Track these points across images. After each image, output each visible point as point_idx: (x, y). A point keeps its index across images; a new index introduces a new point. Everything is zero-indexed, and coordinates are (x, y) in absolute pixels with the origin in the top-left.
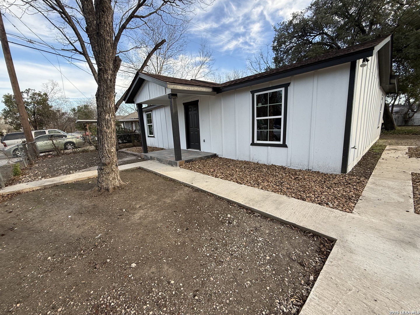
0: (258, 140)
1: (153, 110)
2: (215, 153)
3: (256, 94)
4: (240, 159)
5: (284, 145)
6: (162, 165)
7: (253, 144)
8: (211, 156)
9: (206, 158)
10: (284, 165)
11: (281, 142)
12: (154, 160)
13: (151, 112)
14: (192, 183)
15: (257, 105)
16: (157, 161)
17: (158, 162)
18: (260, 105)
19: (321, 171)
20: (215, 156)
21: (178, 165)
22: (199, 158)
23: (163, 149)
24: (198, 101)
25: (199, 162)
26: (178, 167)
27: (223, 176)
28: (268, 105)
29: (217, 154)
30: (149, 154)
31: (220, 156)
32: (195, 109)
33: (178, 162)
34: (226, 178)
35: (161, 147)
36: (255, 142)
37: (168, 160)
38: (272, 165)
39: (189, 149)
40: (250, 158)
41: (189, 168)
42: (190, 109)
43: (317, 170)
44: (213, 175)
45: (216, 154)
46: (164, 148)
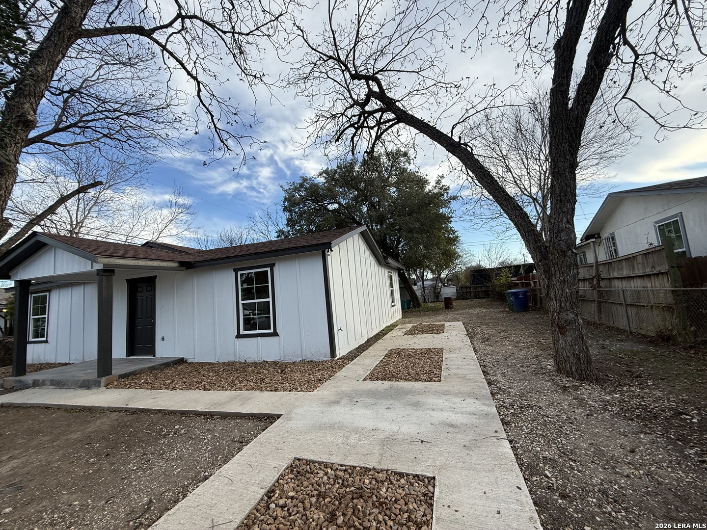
0: (245, 329)
1: (53, 289)
2: (182, 356)
3: (239, 273)
4: (221, 361)
5: (275, 334)
6: (64, 390)
7: (239, 336)
8: (173, 362)
9: (163, 366)
10: (277, 359)
11: (272, 331)
12: (44, 385)
13: (47, 294)
14: (127, 405)
15: (242, 286)
16: (51, 387)
17: (55, 387)
18: (245, 286)
19: (315, 359)
20: (181, 361)
21: (102, 384)
22: (149, 368)
23: (66, 364)
24: (155, 277)
25: (149, 373)
26: (104, 389)
27: (185, 386)
28: (255, 286)
29: (186, 357)
30: (29, 378)
31: (189, 361)
32: (149, 288)
33: (103, 380)
34: (190, 387)
35: (63, 361)
36: (241, 333)
37: (79, 381)
38: (264, 361)
39: (130, 358)
40: (235, 357)
41: (126, 385)
42: (140, 289)
43: (311, 360)
44: (168, 388)
45: (183, 358)
46: (71, 362)
